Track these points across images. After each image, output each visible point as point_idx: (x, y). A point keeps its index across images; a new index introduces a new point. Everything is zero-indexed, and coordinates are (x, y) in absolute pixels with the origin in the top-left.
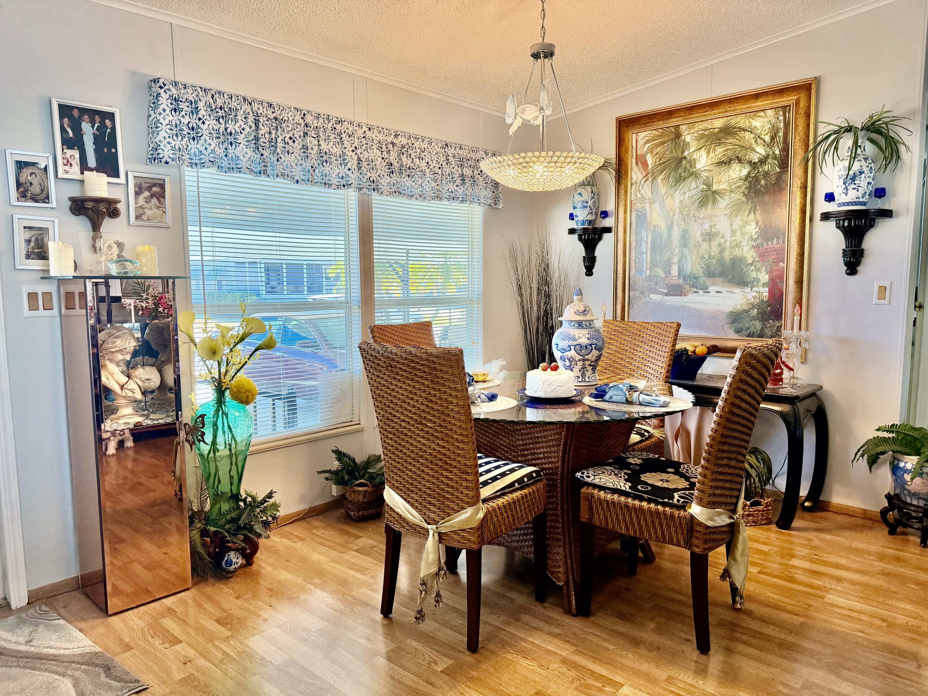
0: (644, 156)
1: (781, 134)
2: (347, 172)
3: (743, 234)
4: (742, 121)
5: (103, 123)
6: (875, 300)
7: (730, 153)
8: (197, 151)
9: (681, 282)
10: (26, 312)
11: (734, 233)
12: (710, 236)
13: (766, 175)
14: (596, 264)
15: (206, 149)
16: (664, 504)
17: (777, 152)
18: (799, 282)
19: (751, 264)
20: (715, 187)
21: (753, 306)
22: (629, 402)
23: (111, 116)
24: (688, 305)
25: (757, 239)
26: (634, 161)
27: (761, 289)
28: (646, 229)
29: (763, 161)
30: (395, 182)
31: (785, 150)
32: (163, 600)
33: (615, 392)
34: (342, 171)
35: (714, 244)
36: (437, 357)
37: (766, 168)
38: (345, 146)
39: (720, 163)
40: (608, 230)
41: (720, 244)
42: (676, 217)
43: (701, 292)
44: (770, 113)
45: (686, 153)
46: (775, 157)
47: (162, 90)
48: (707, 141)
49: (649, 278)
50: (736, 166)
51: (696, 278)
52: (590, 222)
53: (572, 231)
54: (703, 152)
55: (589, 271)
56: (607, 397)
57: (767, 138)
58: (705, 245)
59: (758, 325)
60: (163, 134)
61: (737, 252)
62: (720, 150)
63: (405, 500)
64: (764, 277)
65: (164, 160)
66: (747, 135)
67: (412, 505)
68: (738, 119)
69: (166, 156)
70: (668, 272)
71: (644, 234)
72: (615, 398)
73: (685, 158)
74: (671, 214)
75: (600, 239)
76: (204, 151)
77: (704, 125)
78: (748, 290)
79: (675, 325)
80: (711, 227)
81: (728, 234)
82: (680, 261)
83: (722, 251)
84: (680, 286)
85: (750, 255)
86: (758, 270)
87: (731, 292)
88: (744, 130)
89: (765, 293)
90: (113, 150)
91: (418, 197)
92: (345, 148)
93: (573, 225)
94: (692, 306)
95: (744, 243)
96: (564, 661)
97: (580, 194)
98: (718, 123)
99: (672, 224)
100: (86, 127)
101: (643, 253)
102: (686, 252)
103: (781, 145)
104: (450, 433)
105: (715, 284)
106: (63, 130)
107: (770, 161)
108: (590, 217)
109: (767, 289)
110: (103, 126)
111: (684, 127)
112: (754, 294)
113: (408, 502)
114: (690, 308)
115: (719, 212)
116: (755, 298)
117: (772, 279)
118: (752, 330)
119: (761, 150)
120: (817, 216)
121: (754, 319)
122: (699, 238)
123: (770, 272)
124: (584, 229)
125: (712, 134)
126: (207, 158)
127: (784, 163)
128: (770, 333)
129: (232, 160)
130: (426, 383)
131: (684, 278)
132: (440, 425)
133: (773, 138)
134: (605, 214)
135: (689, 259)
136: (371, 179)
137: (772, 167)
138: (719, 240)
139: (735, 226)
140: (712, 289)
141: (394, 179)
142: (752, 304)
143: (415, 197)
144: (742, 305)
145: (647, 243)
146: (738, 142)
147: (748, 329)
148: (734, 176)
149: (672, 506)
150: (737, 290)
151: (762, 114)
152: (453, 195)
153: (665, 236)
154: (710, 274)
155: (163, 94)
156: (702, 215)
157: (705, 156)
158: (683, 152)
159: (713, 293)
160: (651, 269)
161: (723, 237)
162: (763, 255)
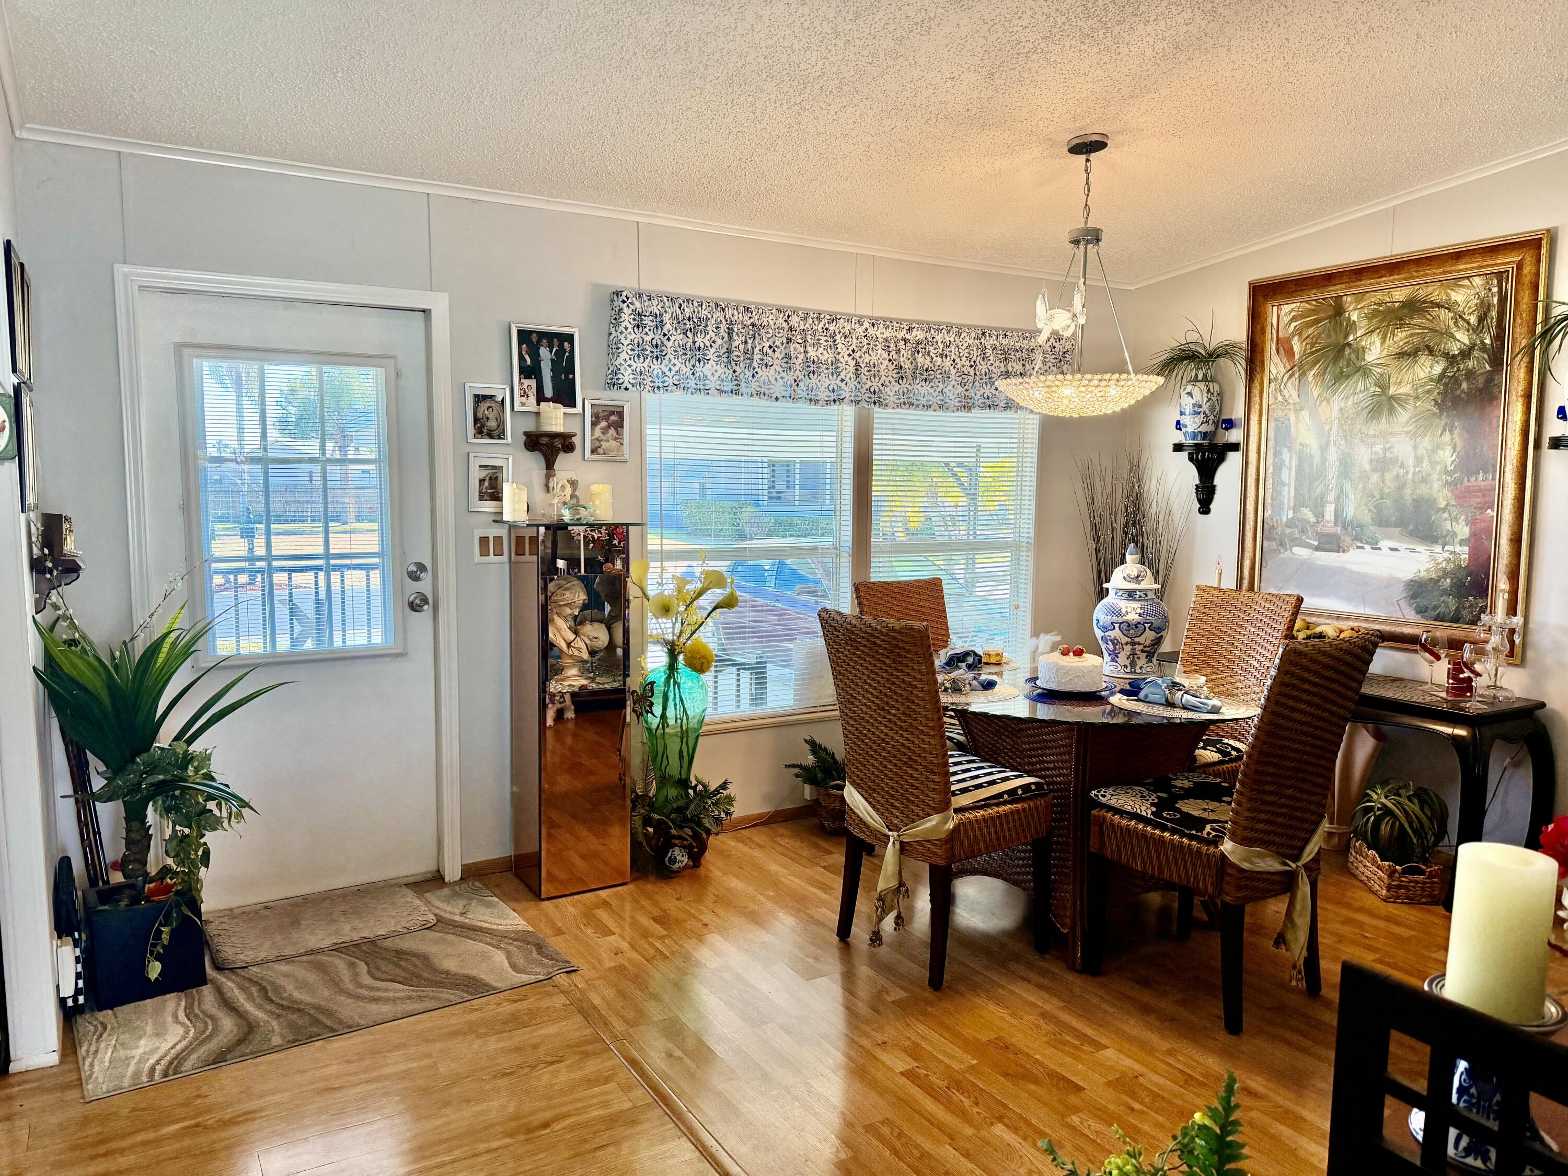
0: (1289, 340)
1: (1494, 314)
2: (840, 384)
3: (1433, 464)
4: (1437, 294)
5: (561, 346)
7: (1416, 340)
8: (660, 371)
9: (1339, 530)
10: (477, 558)
11: (1419, 461)
12: (1382, 464)
13: (1470, 374)
14: (1216, 497)
15: (670, 370)
16: (1191, 837)
17: (1488, 341)
18: (1516, 540)
19: (1444, 510)
20: (1392, 390)
21: (1445, 574)
22: (1170, 704)
23: (570, 338)
24: (1348, 566)
25: (1454, 471)
26: (1274, 347)
27: (1458, 549)
28: (1290, 449)
29: (1466, 353)
30: (905, 391)
31: (1499, 337)
32: (598, 892)
33: (1152, 690)
34: (833, 382)
35: (1389, 476)
36: (899, 632)
37: (1470, 364)
38: (839, 350)
39: (1401, 355)
40: (1235, 447)
41: (1397, 476)
42: (1334, 432)
43: (1367, 547)
44: (1478, 281)
45: (1351, 338)
46: (1484, 349)
47: (625, 305)
48: (1381, 321)
49: (1290, 524)
50: (1424, 360)
51: (1361, 526)
52: (1205, 435)
53: (1178, 448)
54: (1376, 338)
55: (1205, 508)
56: (1142, 695)
57: (1473, 319)
58: (1375, 478)
59: (1451, 603)
60: (624, 356)
61: (1423, 490)
62: (1401, 335)
63: (866, 799)
64: (1463, 531)
65: (623, 386)
66: (1443, 313)
67: (873, 807)
68: (1430, 289)
69: (626, 382)
70: (1320, 515)
71: (1286, 455)
72: (1152, 698)
73: (1349, 345)
74: (1327, 428)
75: (1222, 459)
76: (668, 373)
77: (1379, 296)
78: (1438, 549)
79: (1293, 600)
80: (1385, 450)
81: (1411, 462)
82: (1338, 498)
83: (1401, 487)
84: (1336, 537)
85: (1443, 497)
86: (1456, 519)
87: (1413, 551)
88: (1438, 305)
89: (1464, 553)
90: (571, 376)
91: (937, 408)
92: (839, 353)
93: (1179, 437)
94: (1355, 568)
95: (1435, 477)
96: (1044, 1015)
97: (1190, 394)
98: (1400, 295)
99: (1328, 442)
100: (544, 353)
101: (1283, 484)
102: (1348, 487)
103: (1493, 331)
104: (914, 723)
105: (1390, 538)
106: (521, 358)
107: (1476, 353)
108: (1204, 428)
109: (1466, 549)
110: (561, 351)
111: (1349, 299)
112: (1446, 555)
113: (870, 803)
114: (1351, 572)
115: (1398, 429)
116: (1448, 561)
117: (1473, 534)
118: (1442, 609)
119: (1463, 337)
120: (1546, 442)
121: (1445, 592)
122: (1367, 467)
123: (1472, 523)
124: (1196, 445)
125: (1391, 311)
126: (671, 381)
127: (1496, 358)
128: (1469, 617)
129: (700, 380)
130: (888, 661)
131: (1345, 527)
132: (904, 713)
133: (1481, 320)
134: (1230, 424)
135: (1351, 496)
136: (872, 390)
137: (1478, 363)
138: (1396, 470)
139: (1421, 451)
140: (1385, 544)
141: (903, 386)
142: (1444, 570)
143: (932, 408)
144: (1428, 571)
145: (1290, 469)
146: (1428, 324)
147: (1435, 608)
148: (1422, 375)
149: (1201, 840)
150: (1420, 548)
151: (1466, 282)
152: (988, 402)
153: (1317, 460)
154: (1382, 522)
155: (626, 310)
156: (1372, 432)
157: (1378, 343)
158: (1346, 336)
159: (1386, 550)
160: (1295, 510)
161: (1402, 466)
162: (1463, 496)
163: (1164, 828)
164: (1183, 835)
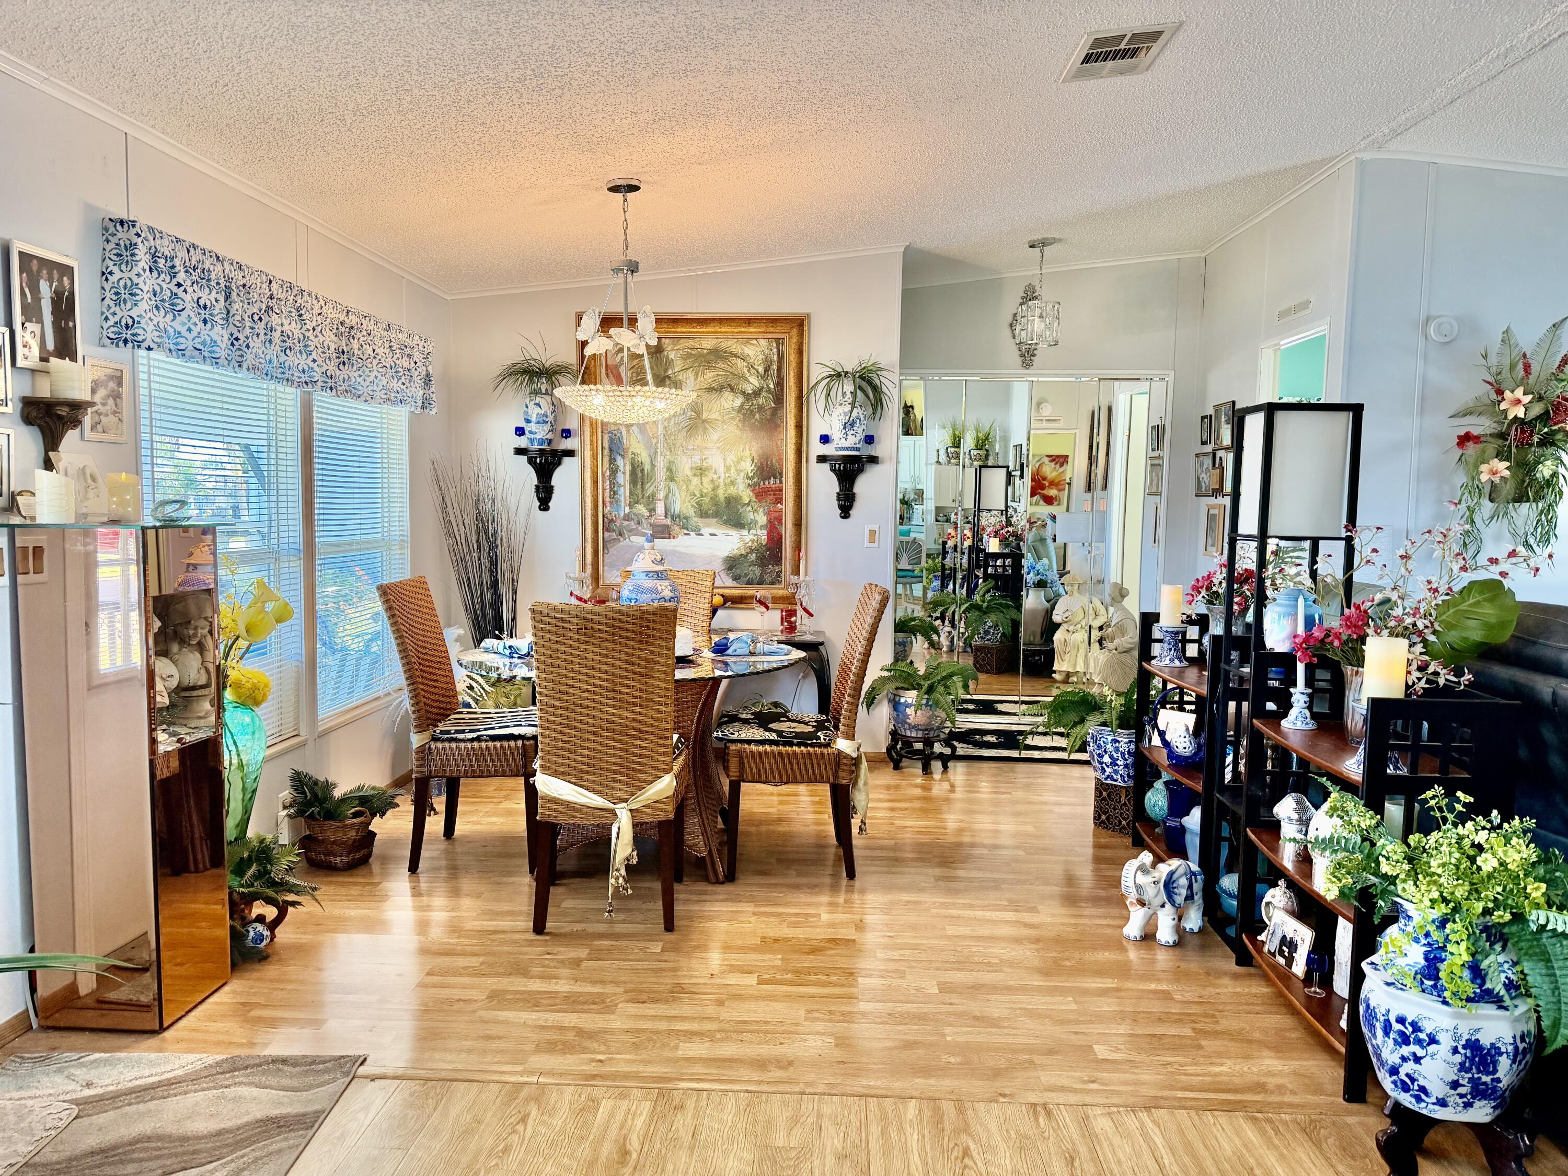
0: (617, 367)
1: (775, 367)
3: (738, 471)
4: (733, 346)
5: (61, 280)
6: (866, 544)
7: (721, 380)
9: (668, 521)
11: (728, 469)
12: (701, 471)
13: (761, 408)
14: (554, 496)
17: (772, 386)
18: (798, 524)
19: (748, 504)
20: (704, 416)
21: (752, 550)
22: (752, 654)
24: (677, 549)
25: (753, 477)
26: (603, 371)
27: (759, 532)
28: (623, 456)
29: (757, 393)
30: (346, 377)
31: (780, 383)
33: (739, 645)
35: (706, 480)
37: (760, 401)
39: (710, 390)
40: (570, 453)
41: (712, 481)
42: (660, 445)
43: (693, 534)
44: (763, 342)
45: (670, 372)
46: (769, 391)
47: (140, 239)
48: (694, 362)
49: (627, 518)
50: (727, 394)
51: (686, 518)
52: (550, 442)
53: (519, 451)
54: (690, 374)
55: (544, 504)
56: (729, 652)
57: (761, 369)
58: (695, 481)
59: (757, 570)
60: (143, 306)
61: (732, 491)
62: (710, 375)
64: (762, 519)
66: (739, 362)
68: (729, 343)
70: (652, 510)
71: (620, 461)
72: (739, 652)
73: (669, 377)
74: (654, 441)
75: (559, 464)
76: (184, 333)
77: (691, 343)
78: (745, 532)
79: (711, 573)
80: (702, 460)
81: (721, 470)
82: (666, 497)
83: (715, 488)
84: (667, 527)
85: (747, 495)
86: (755, 511)
87: (727, 535)
88: (736, 356)
89: (763, 535)
90: (71, 324)
93: (523, 442)
94: (683, 550)
95: (740, 481)
97: (538, 405)
98: (708, 344)
99: (656, 453)
100: (44, 287)
101: (620, 486)
102: (674, 486)
103: (775, 379)
105: (708, 525)
106: (22, 291)
107: (764, 394)
108: (550, 436)
109: (765, 532)
110: (61, 287)
111: (667, 341)
112: (751, 537)
114: (681, 553)
115: (710, 445)
116: (753, 541)
117: (769, 521)
118: (750, 576)
119: (754, 382)
120: (813, 459)
121: (752, 564)
122: (689, 473)
123: (769, 513)
124: (540, 450)
125: (701, 355)
126: (190, 344)
127: (779, 399)
128: (770, 579)
131: (673, 519)
133: (766, 370)
134: (567, 433)
135: (677, 495)
137: (765, 400)
138: (711, 475)
139: (729, 462)
140: (706, 531)
141: (344, 372)
142: (750, 548)
144: (739, 549)
145: (624, 473)
146: (729, 369)
147: (746, 575)
148: (726, 406)
149: (820, 745)
150: (733, 532)
151: (754, 342)
153: (647, 467)
154: (703, 514)
155: (140, 246)
156: (691, 447)
157: (692, 378)
158: (666, 370)
159: (707, 536)
160: (631, 506)
161: (715, 473)
162: (760, 494)
163: (791, 744)
164: (806, 745)
